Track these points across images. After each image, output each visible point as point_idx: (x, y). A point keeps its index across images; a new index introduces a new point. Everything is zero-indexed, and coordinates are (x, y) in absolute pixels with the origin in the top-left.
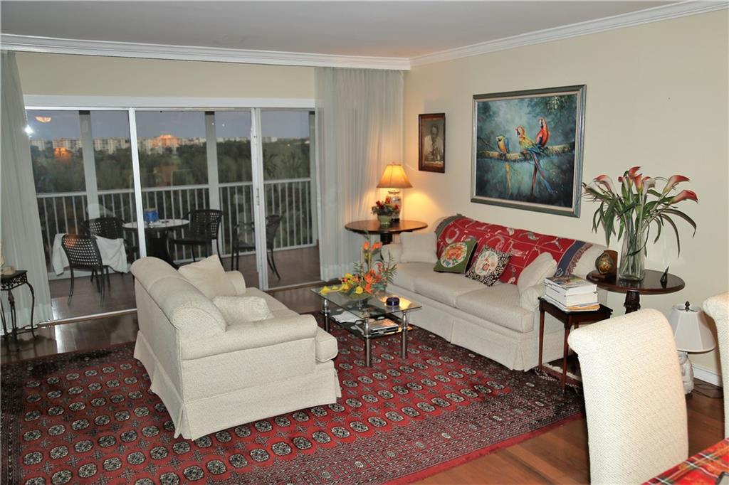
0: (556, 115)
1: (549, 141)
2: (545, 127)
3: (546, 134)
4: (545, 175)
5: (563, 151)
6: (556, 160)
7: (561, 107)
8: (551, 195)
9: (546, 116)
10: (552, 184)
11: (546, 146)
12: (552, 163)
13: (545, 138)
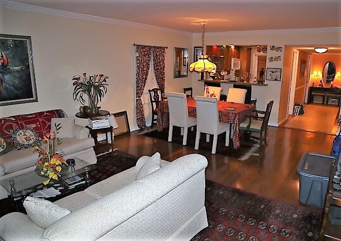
0: (12, 51)
1: (9, 64)
2: (5, 57)
3: (6, 60)
4: (10, 84)
5: (22, 69)
6: (17, 75)
7: (16, 46)
8: (16, 94)
9: (5, 50)
10: (16, 88)
11: (8, 67)
12: (15, 77)
13: (6, 63)
